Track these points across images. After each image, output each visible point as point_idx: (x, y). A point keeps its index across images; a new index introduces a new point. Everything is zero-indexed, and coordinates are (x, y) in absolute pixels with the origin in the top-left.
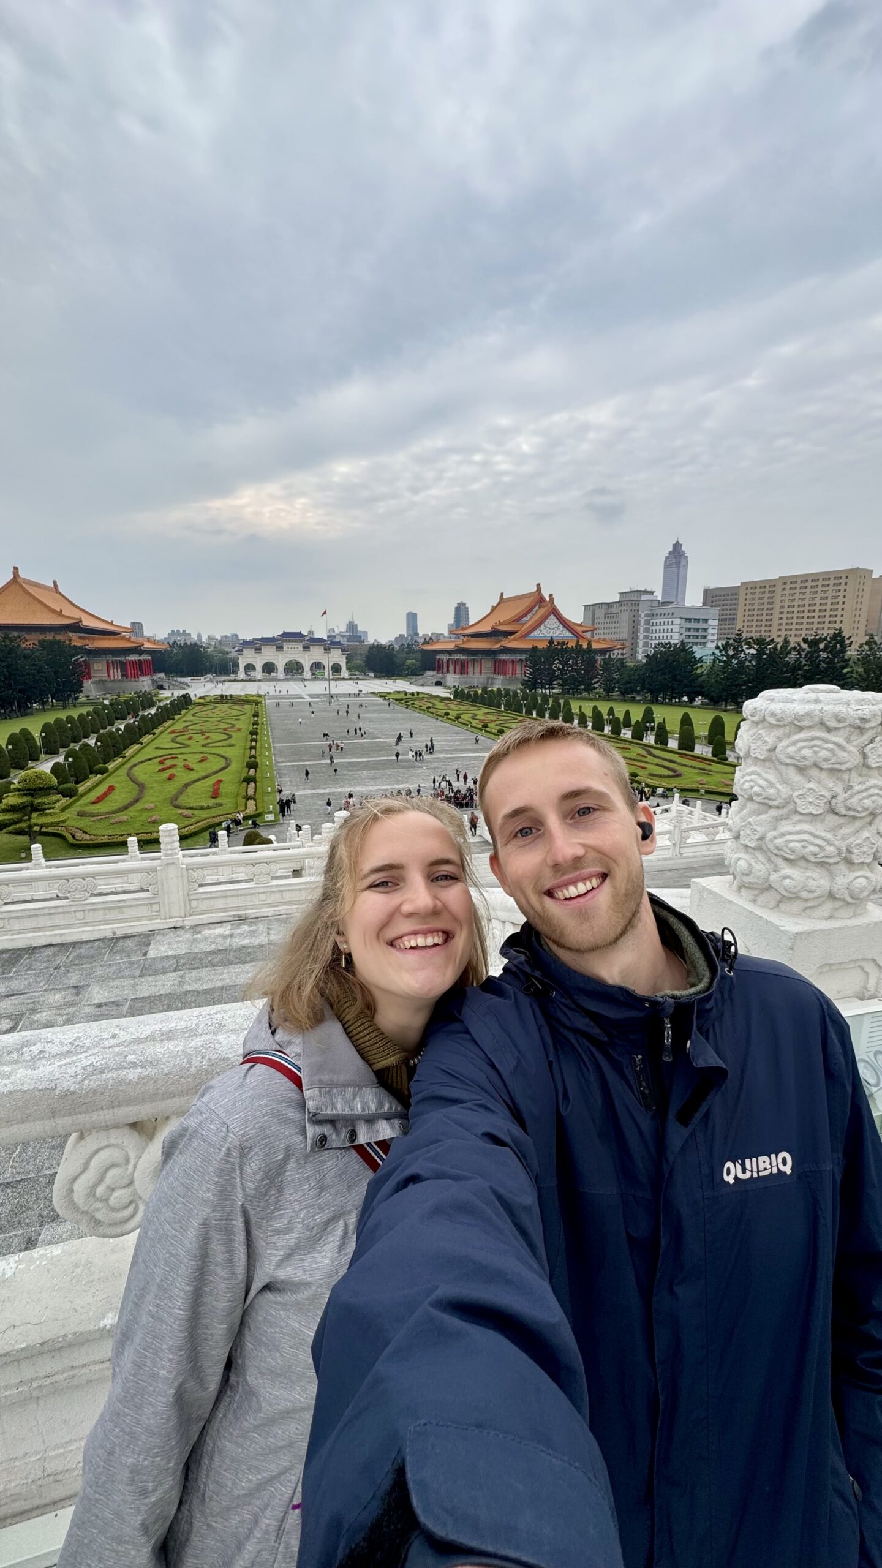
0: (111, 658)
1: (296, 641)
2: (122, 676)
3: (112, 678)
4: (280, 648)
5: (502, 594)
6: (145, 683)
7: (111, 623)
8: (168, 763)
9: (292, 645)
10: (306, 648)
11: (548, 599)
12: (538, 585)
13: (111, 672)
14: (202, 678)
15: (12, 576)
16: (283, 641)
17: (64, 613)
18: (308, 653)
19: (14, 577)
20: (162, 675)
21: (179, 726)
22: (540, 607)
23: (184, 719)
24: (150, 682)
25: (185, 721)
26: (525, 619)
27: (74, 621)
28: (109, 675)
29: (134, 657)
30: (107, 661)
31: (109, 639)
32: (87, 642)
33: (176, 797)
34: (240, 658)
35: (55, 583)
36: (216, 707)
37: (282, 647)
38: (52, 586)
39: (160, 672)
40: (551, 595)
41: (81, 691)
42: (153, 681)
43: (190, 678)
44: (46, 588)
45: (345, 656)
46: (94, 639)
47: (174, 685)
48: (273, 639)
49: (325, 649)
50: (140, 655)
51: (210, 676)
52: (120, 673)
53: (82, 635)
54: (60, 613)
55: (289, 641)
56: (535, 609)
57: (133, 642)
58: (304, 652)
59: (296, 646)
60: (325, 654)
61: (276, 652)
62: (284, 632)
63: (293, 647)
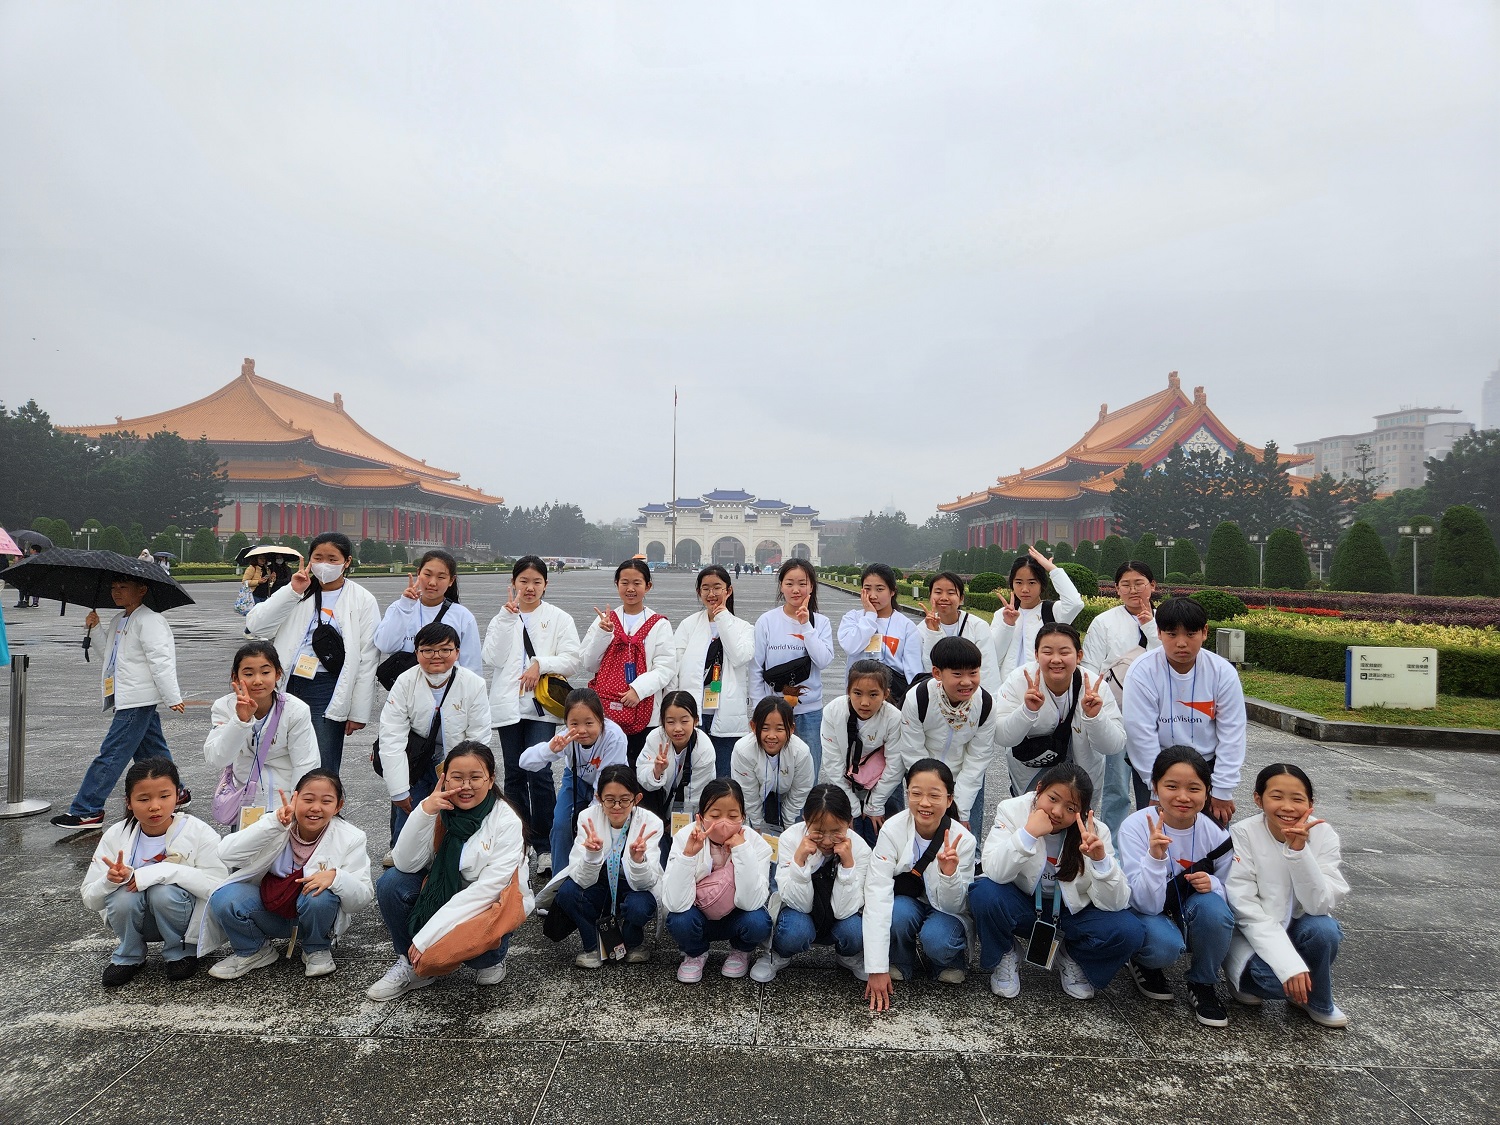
0: (371, 505)
1: (735, 505)
4: (706, 517)
5: (1104, 408)
7: (422, 464)
9: (728, 511)
10: (751, 517)
11: (1191, 398)
12: (1173, 376)
15: (238, 373)
16: (713, 505)
17: (295, 426)
18: (753, 526)
19: (243, 374)
22: (1176, 419)
26: (1144, 441)
27: (302, 436)
28: (364, 535)
30: (365, 510)
34: (641, 531)
35: (337, 397)
37: (710, 516)
40: (1199, 391)
45: (816, 534)
46: (346, 473)
48: (696, 502)
49: (783, 520)
54: (289, 427)
55: (724, 505)
56: (1167, 422)
57: (406, 479)
58: (748, 524)
59: (734, 514)
60: (783, 528)
61: (699, 523)
62: (716, 490)
63: (729, 514)
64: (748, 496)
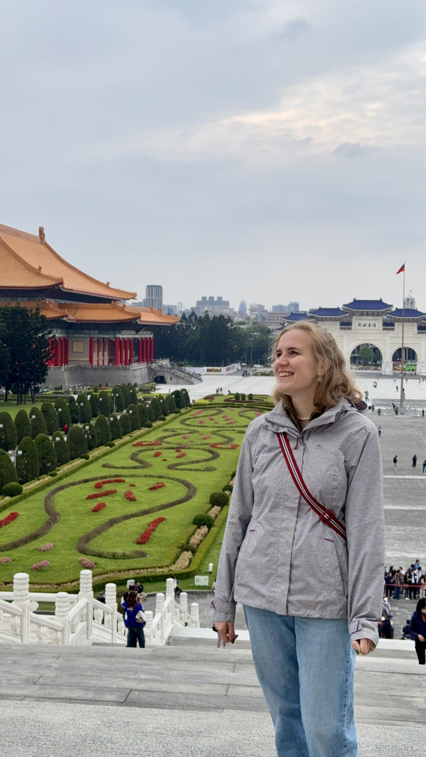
0: (96, 335)
1: (373, 314)
2: (110, 361)
3: (95, 363)
4: (346, 325)
6: (138, 373)
7: (107, 286)
8: (107, 487)
9: (367, 320)
10: (388, 325)
13: (95, 355)
14: (223, 369)
16: (353, 314)
17: (43, 272)
18: (390, 333)
20: (165, 362)
21: (152, 437)
23: (166, 427)
24: (145, 371)
25: (164, 430)
27: (53, 283)
28: (91, 361)
29: (126, 335)
30: (91, 339)
31: (97, 308)
32: (66, 311)
33: (88, 538)
35: (41, 231)
36: (221, 412)
37: (349, 324)
38: (37, 234)
39: (163, 356)
41: (44, 381)
42: (150, 370)
43: (205, 368)
44: (28, 237)
46: (77, 308)
47: (178, 377)
48: (334, 312)
49: (420, 328)
50: (137, 332)
51: (237, 366)
52: (107, 357)
53: (63, 302)
54: (38, 272)
55: (362, 314)
57: (128, 313)
58: (385, 332)
59: (372, 323)
60: (420, 335)
61: (339, 331)
62: (355, 300)
63: (367, 323)
64: (386, 306)
